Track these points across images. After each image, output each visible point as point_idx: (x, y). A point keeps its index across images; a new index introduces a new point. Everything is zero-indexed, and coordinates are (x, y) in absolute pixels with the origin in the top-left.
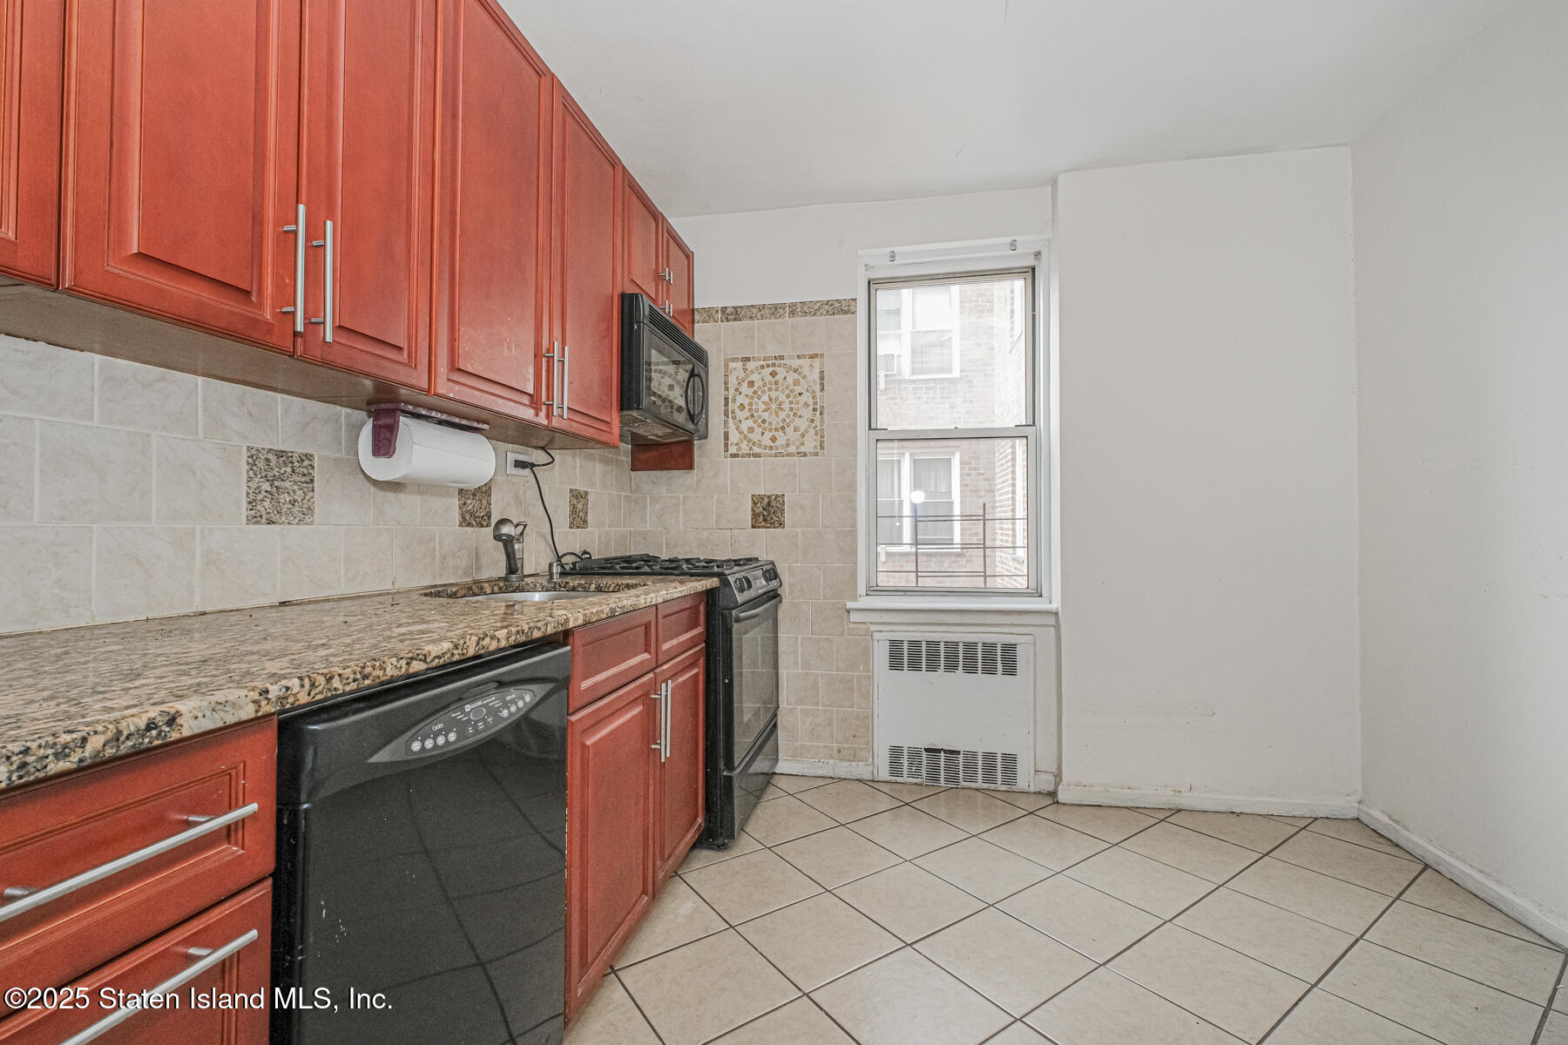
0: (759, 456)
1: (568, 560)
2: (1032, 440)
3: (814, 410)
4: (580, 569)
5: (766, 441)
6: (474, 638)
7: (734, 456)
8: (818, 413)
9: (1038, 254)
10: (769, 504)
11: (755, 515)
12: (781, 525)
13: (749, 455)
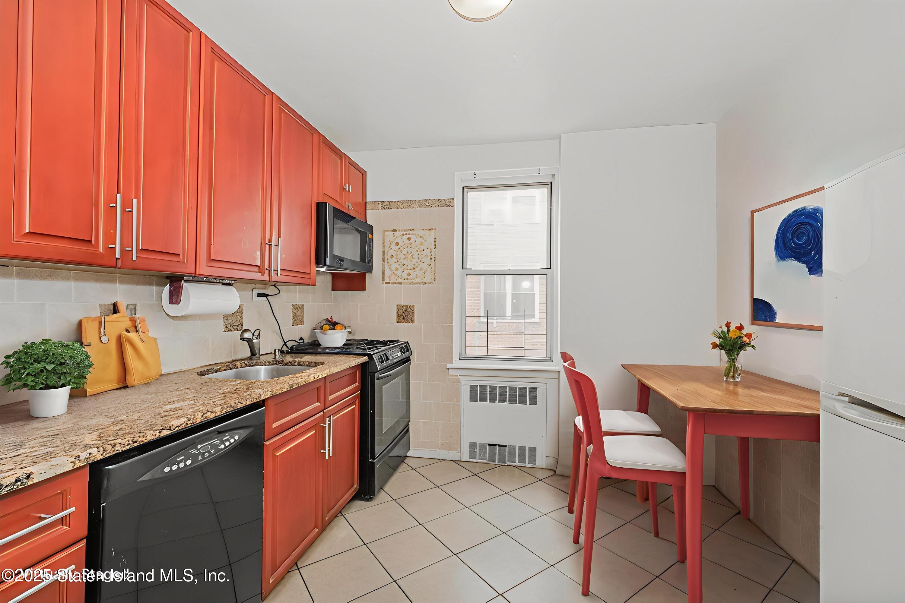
0: (400, 283)
1: (290, 344)
2: (549, 275)
3: (431, 259)
4: (296, 350)
5: (405, 275)
6: (201, 414)
7: (387, 283)
8: (433, 260)
9: (553, 175)
10: (406, 309)
11: (399, 316)
12: (413, 321)
13: (396, 283)
